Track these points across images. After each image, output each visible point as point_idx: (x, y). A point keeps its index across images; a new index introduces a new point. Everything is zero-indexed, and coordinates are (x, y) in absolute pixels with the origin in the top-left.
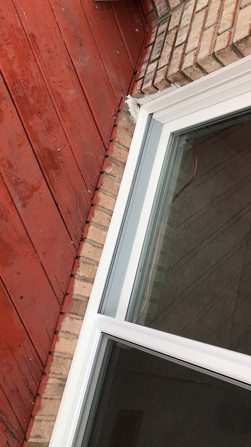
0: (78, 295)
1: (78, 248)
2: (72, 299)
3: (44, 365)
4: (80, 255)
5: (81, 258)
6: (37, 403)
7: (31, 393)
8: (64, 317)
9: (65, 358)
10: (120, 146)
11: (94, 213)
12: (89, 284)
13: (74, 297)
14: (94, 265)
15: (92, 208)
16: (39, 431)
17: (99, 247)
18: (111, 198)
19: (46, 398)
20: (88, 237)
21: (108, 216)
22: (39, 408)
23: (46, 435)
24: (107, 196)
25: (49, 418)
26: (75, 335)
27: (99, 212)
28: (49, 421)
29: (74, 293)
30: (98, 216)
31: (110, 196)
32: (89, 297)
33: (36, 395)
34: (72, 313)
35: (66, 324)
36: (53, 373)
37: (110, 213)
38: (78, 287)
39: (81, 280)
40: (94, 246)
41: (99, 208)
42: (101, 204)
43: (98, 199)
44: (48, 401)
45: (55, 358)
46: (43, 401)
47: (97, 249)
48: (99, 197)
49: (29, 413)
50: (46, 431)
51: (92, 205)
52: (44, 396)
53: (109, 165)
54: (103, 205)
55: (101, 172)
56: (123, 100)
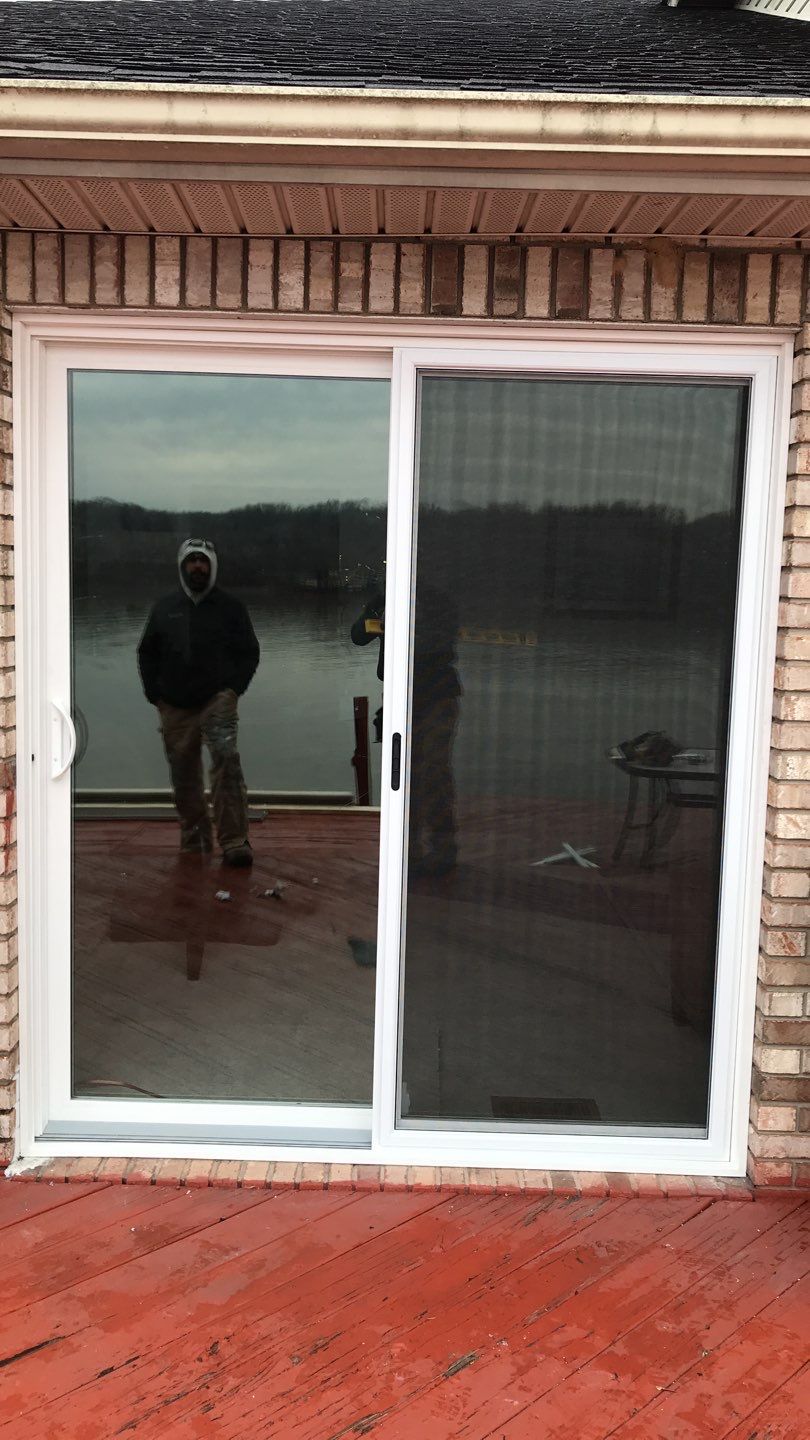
0: (351, 1174)
1: (284, 1187)
2: (358, 1181)
3: (456, 1192)
4: (294, 1182)
5: (298, 1180)
6: (506, 1189)
8: (387, 1184)
9: (442, 1173)
10: (101, 1168)
11: (223, 1180)
13: (355, 1179)
14: (305, 1167)
15: (214, 1183)
17: (276, 1165)
18: (192, 1165)
19: (497, 1183)
20: (263, 1179)
21: (222, 1164)
22: (511, 1186)
23: (543, 1175)
24: (190, 1169)
25: (520, 1174)
26: (408, 1169)
27: (219, 1175)
28: (523, 1174)
29: (349, 1179)
30: (224, 1174)
31: (190, 1166)
32: (351, 1164)
34: (379, 1177)
35: (396, 1180)
36: (464, 1182)
37: (216, 1163)
38: (340, 1178)
39: (329, 1176)
41: (212, 1176)
42: (206, 1175)
45: (443, 1183)
46: (501, 1185)
48: (195, 1178)
50: (537, 1175)
51: (211, 1184)
52: (495, 1185)
53: (139, 1175)
54: (208, 1171)
55: (153, 1183)
56: (15, 1179)
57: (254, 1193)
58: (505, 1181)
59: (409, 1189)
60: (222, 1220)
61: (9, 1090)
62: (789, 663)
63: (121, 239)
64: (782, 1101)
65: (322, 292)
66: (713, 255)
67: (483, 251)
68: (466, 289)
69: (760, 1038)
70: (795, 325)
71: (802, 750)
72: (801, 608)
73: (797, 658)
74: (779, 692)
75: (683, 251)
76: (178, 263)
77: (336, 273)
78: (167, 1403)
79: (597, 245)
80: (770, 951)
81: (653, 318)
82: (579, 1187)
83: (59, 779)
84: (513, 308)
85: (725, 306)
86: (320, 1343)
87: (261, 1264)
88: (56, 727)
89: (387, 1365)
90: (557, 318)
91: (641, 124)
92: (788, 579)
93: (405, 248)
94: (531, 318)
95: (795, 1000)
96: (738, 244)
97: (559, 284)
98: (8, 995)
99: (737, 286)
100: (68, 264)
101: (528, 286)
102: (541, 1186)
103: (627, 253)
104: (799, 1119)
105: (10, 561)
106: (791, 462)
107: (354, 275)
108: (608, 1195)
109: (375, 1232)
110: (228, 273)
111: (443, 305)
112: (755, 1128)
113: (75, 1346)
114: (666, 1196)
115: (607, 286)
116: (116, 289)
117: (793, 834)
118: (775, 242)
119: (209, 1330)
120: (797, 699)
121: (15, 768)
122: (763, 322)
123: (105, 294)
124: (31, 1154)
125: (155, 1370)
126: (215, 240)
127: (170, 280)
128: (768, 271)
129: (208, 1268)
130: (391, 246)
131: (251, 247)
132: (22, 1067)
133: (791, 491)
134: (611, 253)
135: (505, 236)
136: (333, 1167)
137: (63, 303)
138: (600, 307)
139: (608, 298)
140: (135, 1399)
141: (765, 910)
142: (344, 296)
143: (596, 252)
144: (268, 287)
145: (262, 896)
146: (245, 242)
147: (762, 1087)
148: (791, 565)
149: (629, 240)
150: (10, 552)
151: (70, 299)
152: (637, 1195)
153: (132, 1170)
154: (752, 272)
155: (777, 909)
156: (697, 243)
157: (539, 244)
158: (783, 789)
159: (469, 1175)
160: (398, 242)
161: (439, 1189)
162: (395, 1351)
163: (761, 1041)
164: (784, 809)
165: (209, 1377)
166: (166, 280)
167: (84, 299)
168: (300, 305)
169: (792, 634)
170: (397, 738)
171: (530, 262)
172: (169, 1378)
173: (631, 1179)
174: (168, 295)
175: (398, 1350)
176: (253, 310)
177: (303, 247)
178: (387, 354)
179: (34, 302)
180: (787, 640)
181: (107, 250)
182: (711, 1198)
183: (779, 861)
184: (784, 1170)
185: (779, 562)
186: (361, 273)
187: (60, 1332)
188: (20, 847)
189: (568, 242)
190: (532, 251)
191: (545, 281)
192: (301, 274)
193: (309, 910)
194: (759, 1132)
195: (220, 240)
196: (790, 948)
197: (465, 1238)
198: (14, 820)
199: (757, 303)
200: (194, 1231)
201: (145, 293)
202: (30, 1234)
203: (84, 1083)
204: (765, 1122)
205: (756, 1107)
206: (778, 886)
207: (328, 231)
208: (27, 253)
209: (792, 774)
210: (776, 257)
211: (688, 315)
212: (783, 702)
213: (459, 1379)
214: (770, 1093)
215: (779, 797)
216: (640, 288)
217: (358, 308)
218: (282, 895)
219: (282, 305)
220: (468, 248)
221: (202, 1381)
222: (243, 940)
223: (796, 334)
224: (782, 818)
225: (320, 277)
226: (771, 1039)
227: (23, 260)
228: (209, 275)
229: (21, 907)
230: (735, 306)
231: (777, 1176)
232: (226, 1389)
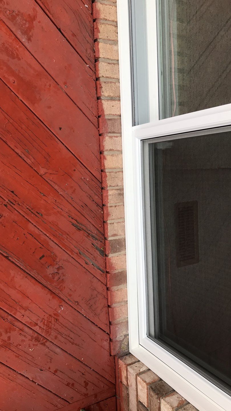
0: (110, 114)
1: (95, 70)
2: (105, 119)
3: (101, 181)
4: (100, 76)
5: (101, 79)
6: (105, 212)
7: (98, 205)
8: (104, 138)
9: (116, 172)
11: (98, 28)
12: (116, 102)
13: (107, 117)
14: (115, 83)
15: (95, 23)
16: (115, 231)
17: (114, 64)
18: (110, 6)
19: (111, 207)
20: (101, 56)
21: (114, 27)
22: (108, 215)
23: (120, 232)
24: (106, 5)
25: (119, 220)
26: (119, 151)
27: (103, 26)
28: (119, 222)
29: (106, 113)
31: (109, 5)
32: (120, 114)
33: (103, 206)
34: (110, 132)
35: (108, 143)
36: (110, 186)
37: (115, 24)
38: (107, 107)
39: (108, 100)
40: (109, 63)
41: (102, 21)
42: (102, 16)
43: (98, 12)
44: (113, 208)
45: (107, 173)
46: (109, 209)
47: (113, 65)
48: (98, 9)
49: (102, 220)
50: (120, 230)
51: (94, 21)
52: (109, 205)
54: (105, 17)
58: (113, 213)
59: (101, 153)
60: (60, 30)
82: (110, 256)
87: (13, 56)
102: (110, 233)
108: (107, 272)
152: (107, 289)
161: (102, 171)
173: (121, 286)
182: (108, 332)
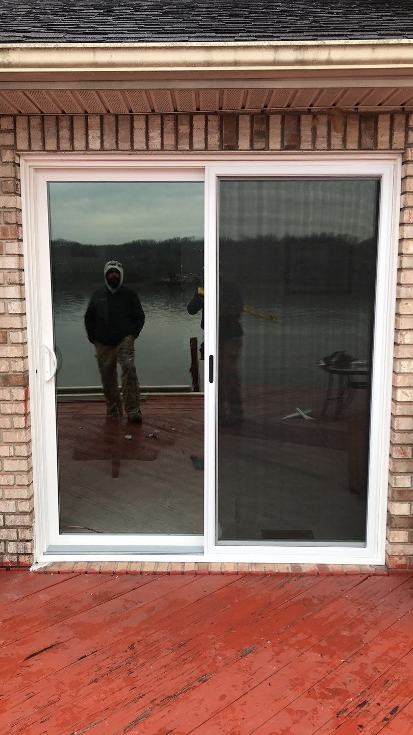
5: (169, 570)
10: (75, 567)
13: (197, 569)
19: (265, 570)
20: (153, 570)
21: (133, 563)
22: (271, 571)
25: (276, 566)
26: (221, 564)
27: (131, 569)
29: (194, 569)
30: (134, 568)
31: (117, 565)
32: (195, 562)
34: (208, 567)
35: (216, 569)
37: (130, 563)
39: (184, 568)
41: (128, 569)
43: (122, 571)
45: (239, 570)
47: (159, 564)
49: (275, 575)
50: (284, 566)
51: (127, 573)
53: (93, 569)
54: (126, 567)
55: (100, 573)
56: (34, 572)
57: (148, 577)
58: (268, 569)
59: (222, 573)
60: (133, 589)
61: (30, 530)
62: (401, 316)
63: (71, 118)
64: (401, 528)
65: (170, 140)
66: (361, 116)
67: (248, 118)
68: (240, 137)
69: (391, 498)
70: (402, 149)
71: (408, 358)
72: (408, 288)
73: (405, 313)
74: (397, 330)
75: (346, 115)
76: (100, 128)
77: (176, 131)
78: (111, 671)
79: (303, 113)
80: (395, 456)
81: (332, 148)
82: (304, 571)
83: (49, 381)
84: (263, 145)
85: (367, 141)
86: (182, 643)
87: (153, 609)
88: (47, 356)
89: (213, 652)
90: (285, 150)
91: (323, 55)
92: (401, 274)
93: (210, 117)
94: (272, 150)
95: (407, 479)
96: (373, 110)
97: (286, 133)
98: (28, 485)
99: (373, 131)
100: (46, 131)
101: (270, 134)
102: (286, 571)
103: (319, 116)
104: (410, 536)
105: (23, 277)
106: (401, 217)
107: (185, 132)
108: (318, 574)
109: (207, 594)
110: (124, 133)
111: (229, 145)
112: (389, 541)
113: (67, 646)
114: (346, 574)
115: (309, 133)
116: (70, 142)
117: (405, 399)
118: (392, 108)
119: (130, 638)
120: (406, 334)
121: (28, 376)
122: (386, 148)
123: (65, 145)
124: (41, 561)
125: (105, 656)
126: (117, 117)
127: (96, 137)
128: (388, 123)
129: (128, 611)
130: (203, 117)
131: (134, 119)
132: (36, 520)
133: (402, 231)
134: (310, 117)
135: (258, 110)
136: (186, 564)
137: (44, 150)
138: (306, 144)
139: (309, 139)
140: (97, 669)
141: (392, 436)
142: (180, 142)
143: (303, 117)
144: (143, 139)
145: (148, 437)
146: (132, 117)
147: (392, 522)
148: (402, 268)
149: (320, 109)
150: (23, 272)
151: (47, 148)
152: (332, 574)
153: (90, 568)
154: (380, 124)
155: (397, 436)
156: (353, 110)
157: (275, 113)
158: (399, 377)
159: (251, 566)
160: (206, 115)
161: (237, 573)
162: (217, 646)
163: (391, 499)
164: (400, 387)
165: (131, 659)
166: (94, 137)
167: (54, 147)
168: (159, 147)
169: (403, 302)
170: (211, 358)
171: (272, 122)
172: (112, 660)
173: (329, 567)
174: (95, 144)
175: (218, 646)
176: (136, 150)
177: (160, 119)
178: (202, 170)
179: (30, 150)
180: (401, 305)
181: (65, 123)
182: (368, 575)
183: (398, 412)
184: (403, 561)
185: (396, 266)
186: (188, 131)
187: (60, 640)
188: (32, 414)
189: (290, 111)
190: (272, 117)
191: (278, 131)
192: (159, 132)
193: (171, 443)
194: (390, 543)
195: (119, 116)
196: (404, 454)
197: (249, 595)
198: (28, 402)
199: (383, 139)
200: (120, 594)
201: (84, 144)
202: (43, 597)
203: (66, 527)
204: (393, 538)
205: (389, 531)
206: (398, 425)
207: (172, 111)
208: (26, 126)
209: (404, 370)
210: (392, 116)
211: (349, 146)
212: (399, 335)
213: (248, 658)
214: (396, 524)
215: (398, 381)
216: (325, 134)
217: (187, 148)
218: (157, 436)
219: (151, 147)
220: (240, 117)
221: (127, 661)
222: (139, 458)
223: (403, 153)
224: (399, 391)
225: (169, 133)
226: (396, 498)
227: (24, 129)
228: (115, 134)
229: (33, 444)
230: (372, 141)
231: (400, 564)
232: (139, 664)
